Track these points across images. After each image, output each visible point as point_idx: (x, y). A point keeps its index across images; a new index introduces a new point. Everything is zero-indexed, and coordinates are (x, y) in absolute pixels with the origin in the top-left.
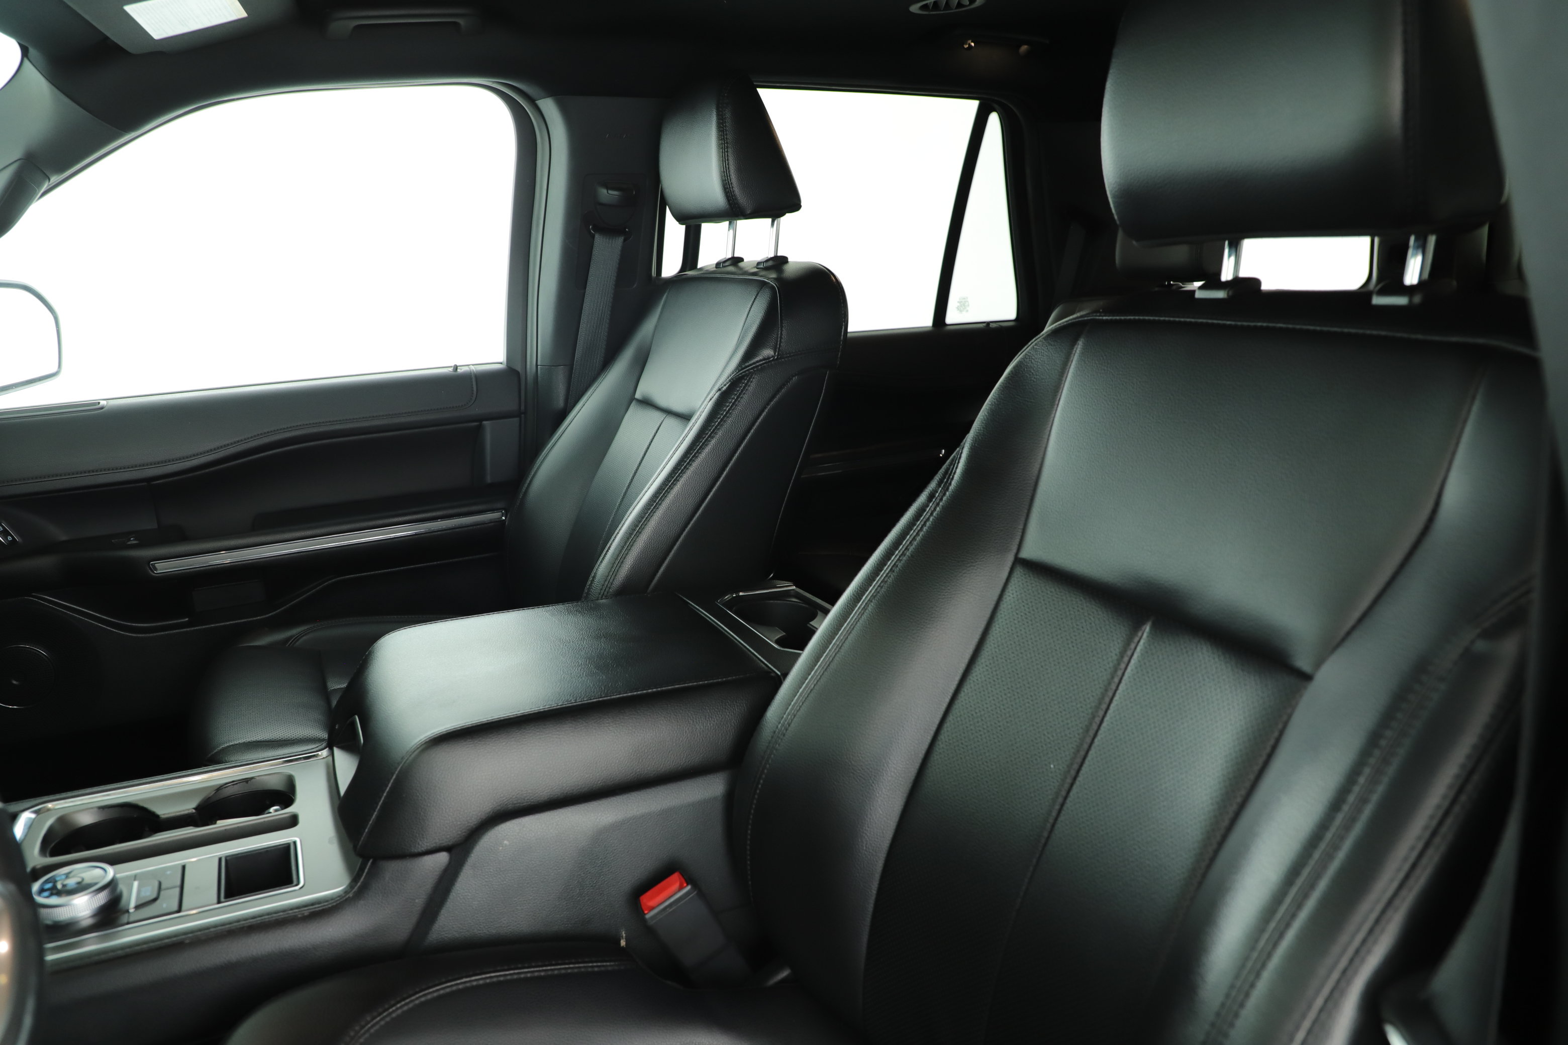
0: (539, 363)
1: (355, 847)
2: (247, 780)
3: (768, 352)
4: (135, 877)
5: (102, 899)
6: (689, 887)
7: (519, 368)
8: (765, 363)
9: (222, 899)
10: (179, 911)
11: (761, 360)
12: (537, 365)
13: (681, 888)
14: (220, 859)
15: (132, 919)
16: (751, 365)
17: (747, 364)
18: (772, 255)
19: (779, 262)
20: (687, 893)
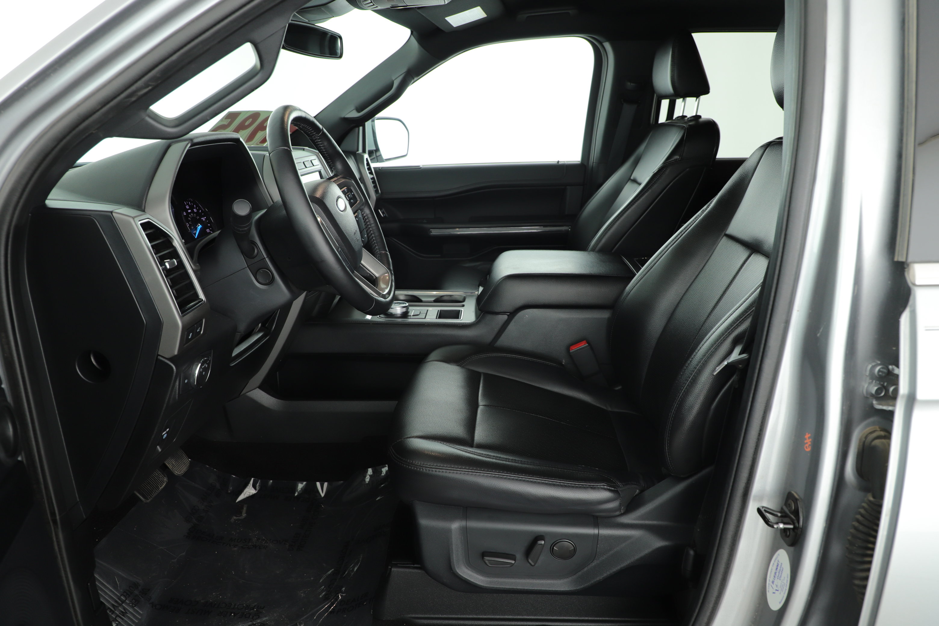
0: (594, 162)
1: (478, 308)
2: (451, 296)
3: (677, 157)
4: (414, 310)
5: (404, 310)
6: (587, 344)
7: (586, 164)
8: (674, 162)
9: (437, 318)
10: (425, 318)
11: (673, 160)
12: (593, 163)
13: (585, 344)
14: (438, 311)
15: (411, 318)
16: (668, 162)
17: (668, 161)
18: (694, 114)
19: (697, 117)
20: (586, 347)
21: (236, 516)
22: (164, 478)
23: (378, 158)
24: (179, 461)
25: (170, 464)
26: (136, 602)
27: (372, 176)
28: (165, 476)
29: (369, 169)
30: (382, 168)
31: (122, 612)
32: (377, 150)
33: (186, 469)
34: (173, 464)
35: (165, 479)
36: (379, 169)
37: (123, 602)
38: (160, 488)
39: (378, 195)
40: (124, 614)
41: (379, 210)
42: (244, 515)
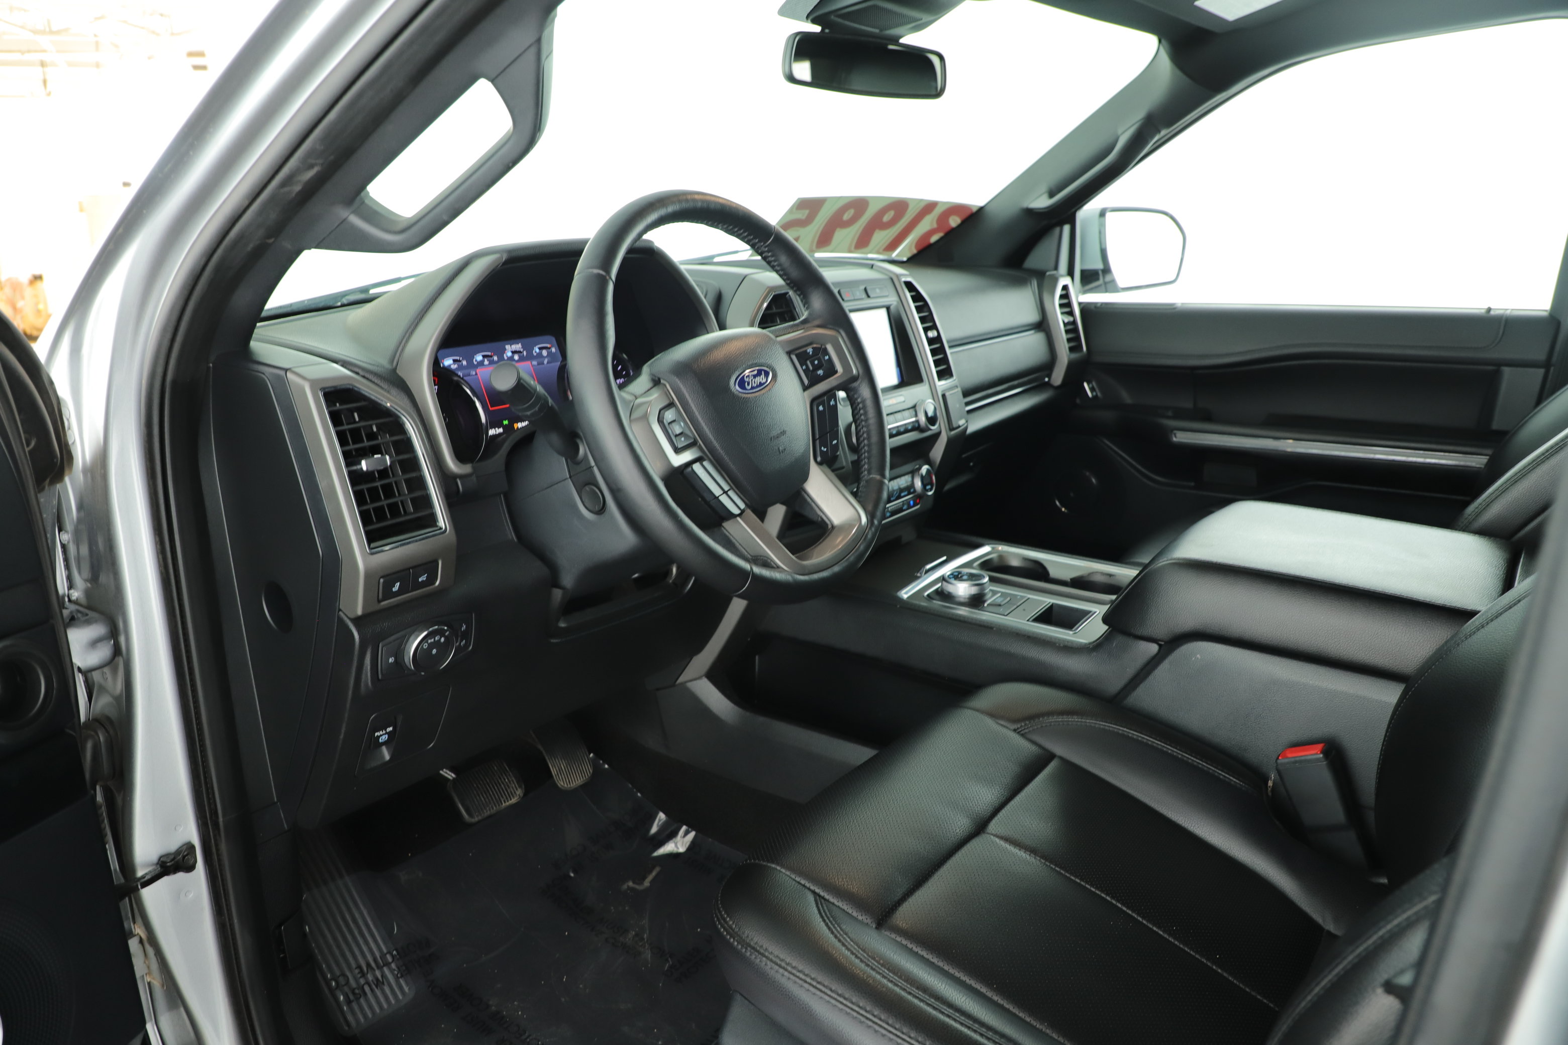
4: (1003, 592)
6: (1324, 755)
9: (1032, 620)
10: (1006, 615)
13: (1320, 753)
14: (1049, 604)
15: (980, 608)
20: (1318, 760)
21: (634, 883)
22: (517, 789)
23: (1108, 286)
24: (574, 766)
25: (555, 767)
26: (406, 970)
27: (1068, 319)
28: (520, 787)
29: (1067, 305)
30: (1102, 304)
31: (377, 979)
32: (1107, 270)
33: (583, 781)
34: (560, 770)
35: (519, 792)
36: (1096, 307)
37: (387, 964)
38: (502, 804)
39: (1075, 356)
40: (378, 983)
41: (1086, 385)
42: (647, 883)
